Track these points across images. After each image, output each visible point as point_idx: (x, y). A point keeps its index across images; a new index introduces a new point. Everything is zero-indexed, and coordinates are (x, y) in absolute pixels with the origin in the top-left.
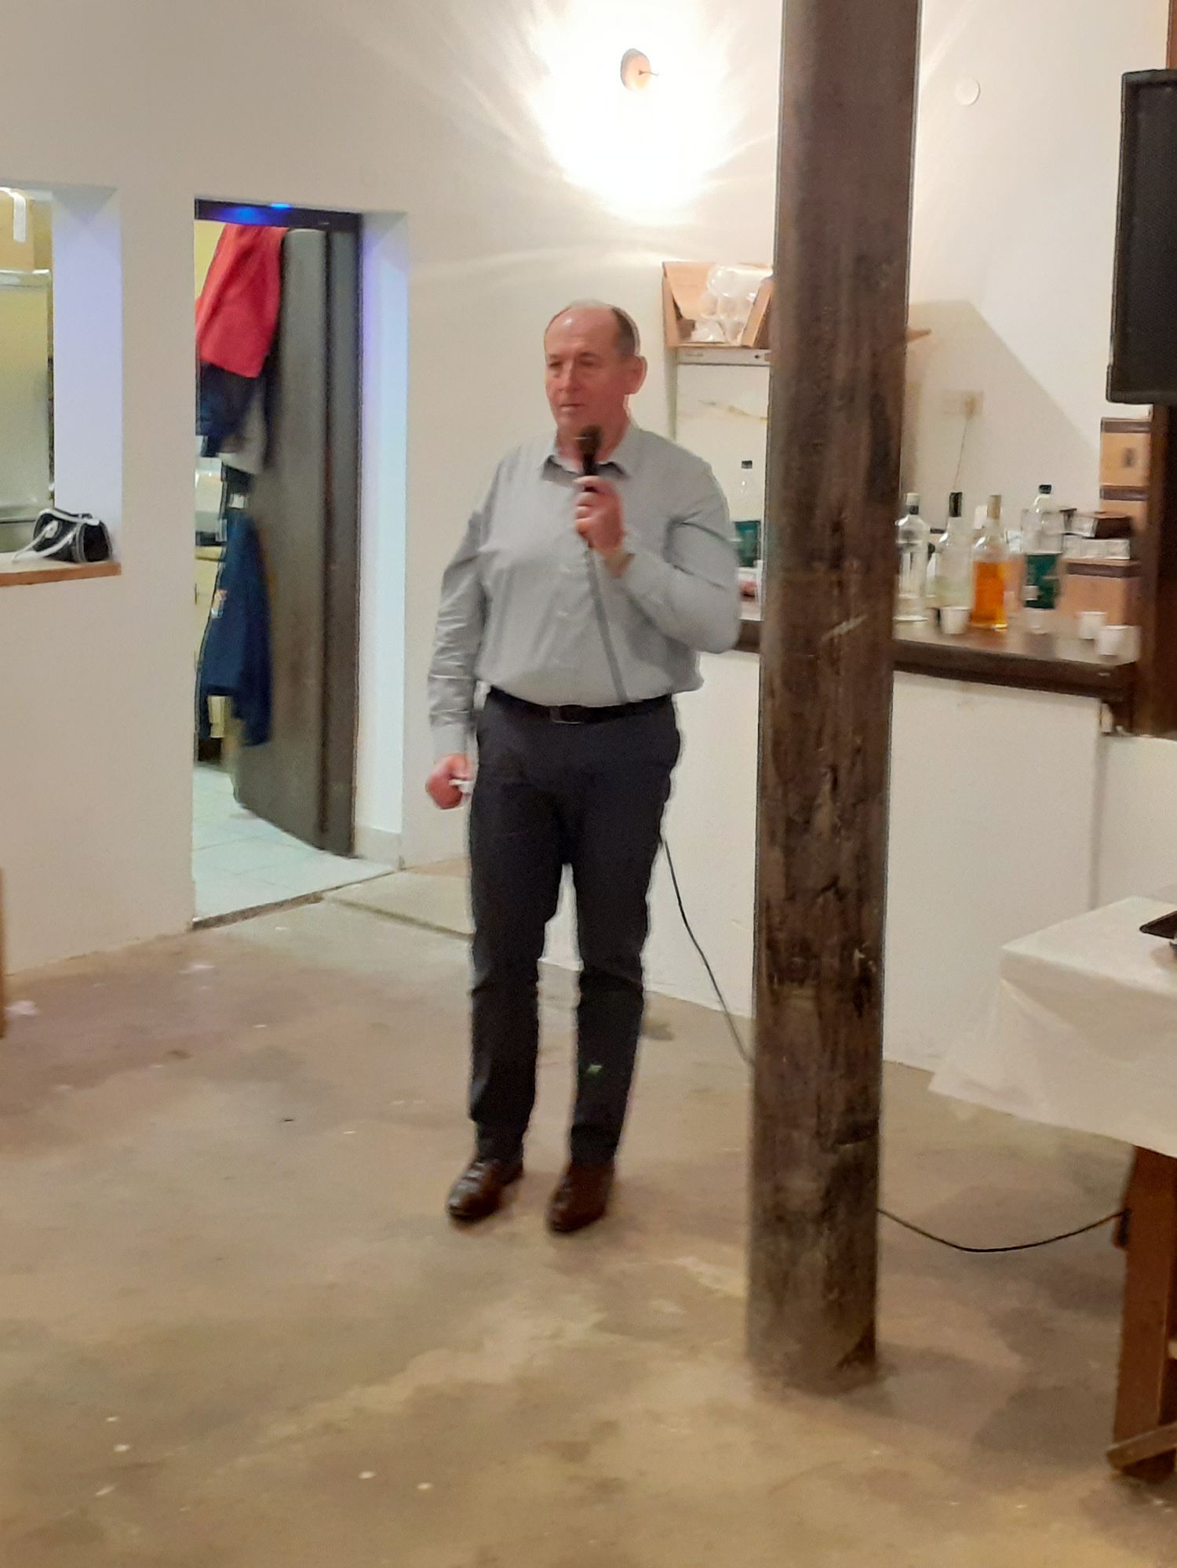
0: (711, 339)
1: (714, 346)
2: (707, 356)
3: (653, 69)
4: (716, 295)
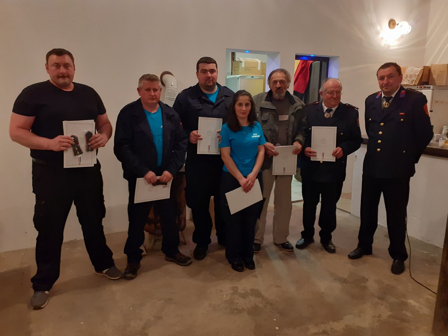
0: (406, 84)
3: (396, 23)
4: (407, 74)
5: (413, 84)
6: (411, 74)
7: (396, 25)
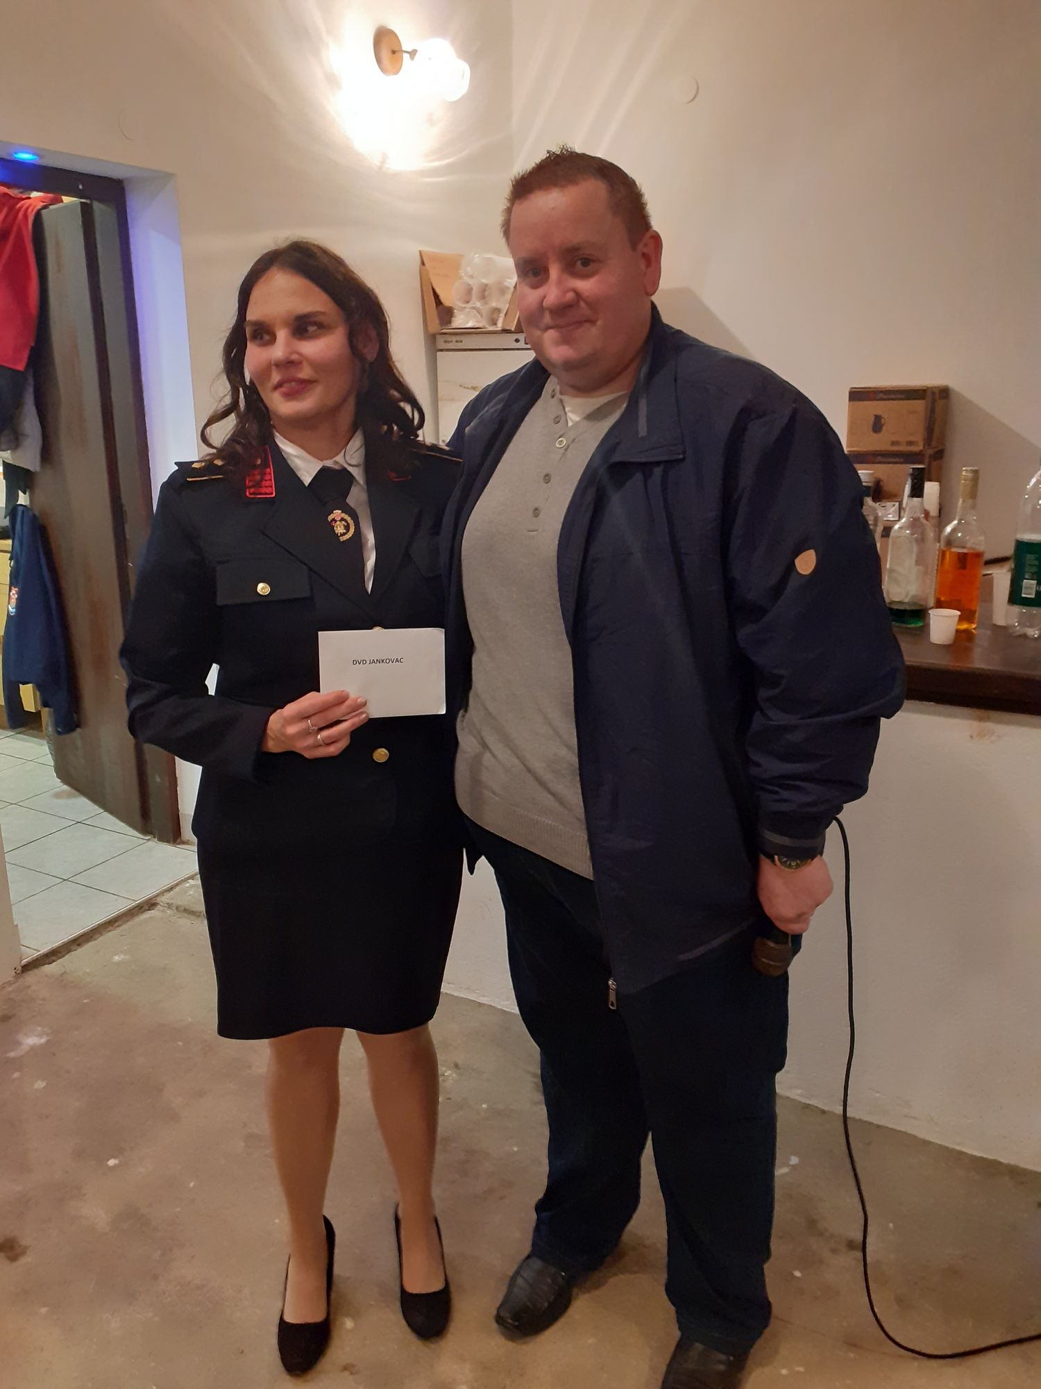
0: (470, 325)
1: (474, 331)
2: (468, 342)
3: (404, 48)
4: (471, 282)
5: (500, 326)
6: (484, 281)
7: (406, 56)
